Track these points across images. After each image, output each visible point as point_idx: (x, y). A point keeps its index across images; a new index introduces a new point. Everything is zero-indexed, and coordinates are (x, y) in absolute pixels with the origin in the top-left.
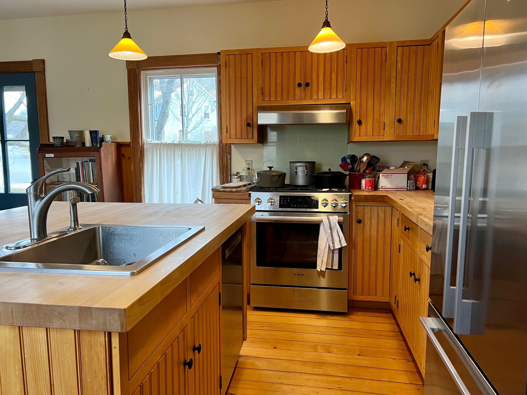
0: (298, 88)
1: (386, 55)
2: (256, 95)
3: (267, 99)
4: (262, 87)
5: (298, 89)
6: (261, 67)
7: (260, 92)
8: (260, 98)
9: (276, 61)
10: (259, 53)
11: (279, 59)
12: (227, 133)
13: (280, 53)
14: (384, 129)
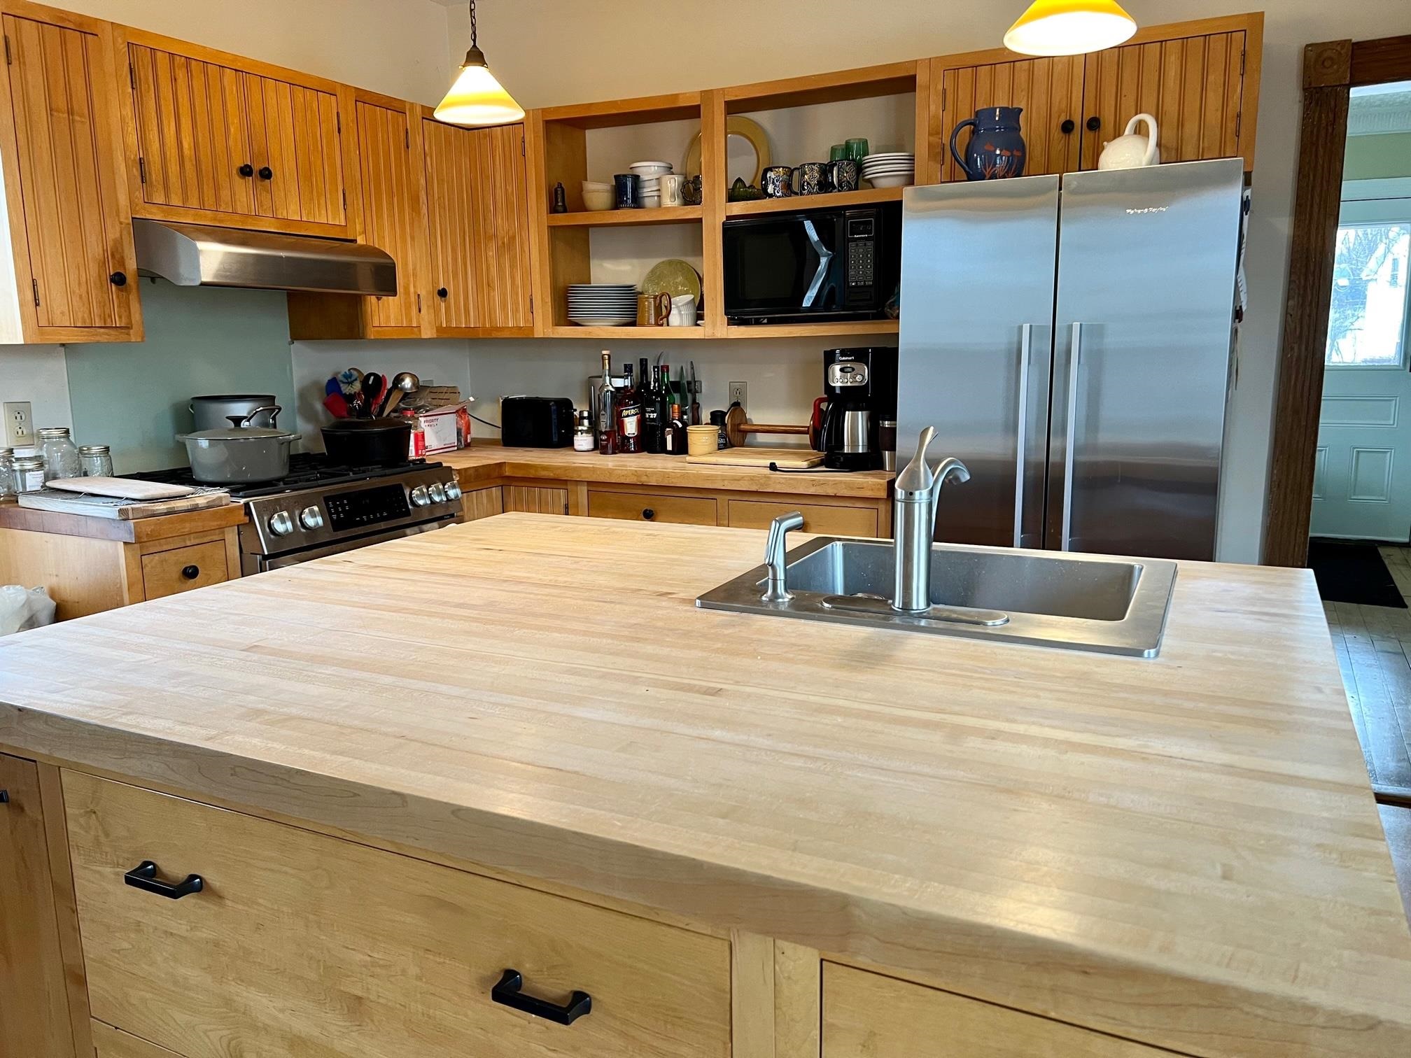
0: (241, 181)
1: (407, 133)
2: (124, 181)
3: (159, 198)
4: (141, 156)
5: (239, 182)
6: (130, 90)
7: (136, 172)
8: (137, 193)
9: (174, 79)
10: (120, 40)
11: (181, 75)
12: (37, 305)
13: (183, 58)
14: (420, 311)
